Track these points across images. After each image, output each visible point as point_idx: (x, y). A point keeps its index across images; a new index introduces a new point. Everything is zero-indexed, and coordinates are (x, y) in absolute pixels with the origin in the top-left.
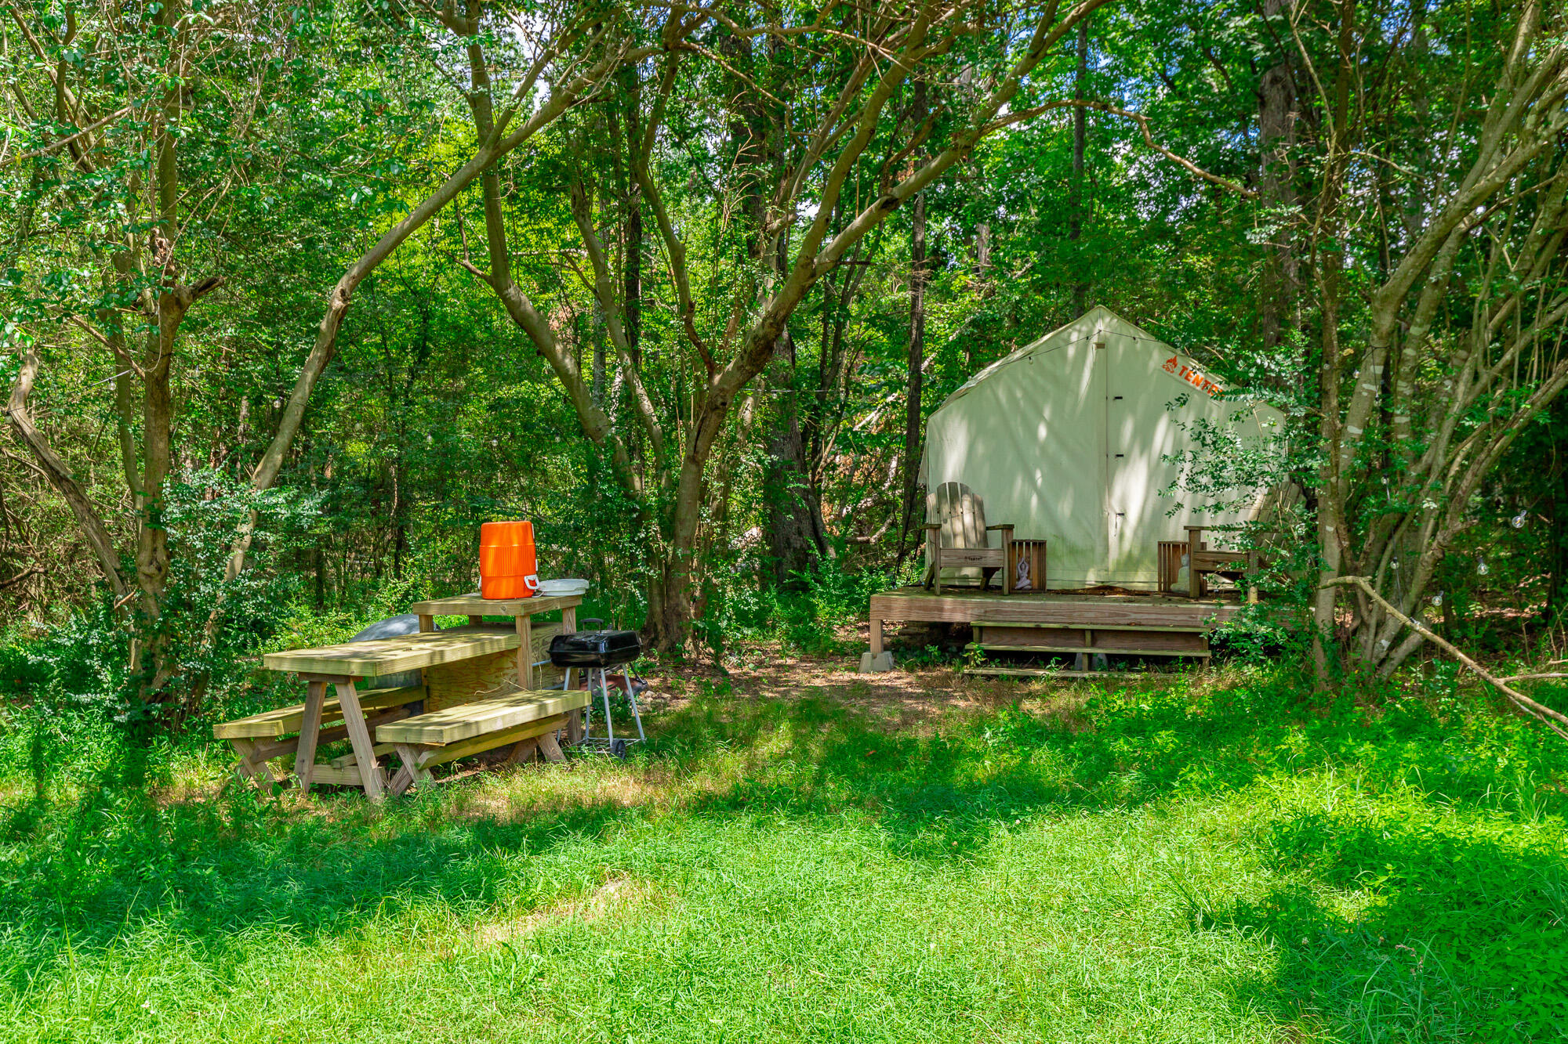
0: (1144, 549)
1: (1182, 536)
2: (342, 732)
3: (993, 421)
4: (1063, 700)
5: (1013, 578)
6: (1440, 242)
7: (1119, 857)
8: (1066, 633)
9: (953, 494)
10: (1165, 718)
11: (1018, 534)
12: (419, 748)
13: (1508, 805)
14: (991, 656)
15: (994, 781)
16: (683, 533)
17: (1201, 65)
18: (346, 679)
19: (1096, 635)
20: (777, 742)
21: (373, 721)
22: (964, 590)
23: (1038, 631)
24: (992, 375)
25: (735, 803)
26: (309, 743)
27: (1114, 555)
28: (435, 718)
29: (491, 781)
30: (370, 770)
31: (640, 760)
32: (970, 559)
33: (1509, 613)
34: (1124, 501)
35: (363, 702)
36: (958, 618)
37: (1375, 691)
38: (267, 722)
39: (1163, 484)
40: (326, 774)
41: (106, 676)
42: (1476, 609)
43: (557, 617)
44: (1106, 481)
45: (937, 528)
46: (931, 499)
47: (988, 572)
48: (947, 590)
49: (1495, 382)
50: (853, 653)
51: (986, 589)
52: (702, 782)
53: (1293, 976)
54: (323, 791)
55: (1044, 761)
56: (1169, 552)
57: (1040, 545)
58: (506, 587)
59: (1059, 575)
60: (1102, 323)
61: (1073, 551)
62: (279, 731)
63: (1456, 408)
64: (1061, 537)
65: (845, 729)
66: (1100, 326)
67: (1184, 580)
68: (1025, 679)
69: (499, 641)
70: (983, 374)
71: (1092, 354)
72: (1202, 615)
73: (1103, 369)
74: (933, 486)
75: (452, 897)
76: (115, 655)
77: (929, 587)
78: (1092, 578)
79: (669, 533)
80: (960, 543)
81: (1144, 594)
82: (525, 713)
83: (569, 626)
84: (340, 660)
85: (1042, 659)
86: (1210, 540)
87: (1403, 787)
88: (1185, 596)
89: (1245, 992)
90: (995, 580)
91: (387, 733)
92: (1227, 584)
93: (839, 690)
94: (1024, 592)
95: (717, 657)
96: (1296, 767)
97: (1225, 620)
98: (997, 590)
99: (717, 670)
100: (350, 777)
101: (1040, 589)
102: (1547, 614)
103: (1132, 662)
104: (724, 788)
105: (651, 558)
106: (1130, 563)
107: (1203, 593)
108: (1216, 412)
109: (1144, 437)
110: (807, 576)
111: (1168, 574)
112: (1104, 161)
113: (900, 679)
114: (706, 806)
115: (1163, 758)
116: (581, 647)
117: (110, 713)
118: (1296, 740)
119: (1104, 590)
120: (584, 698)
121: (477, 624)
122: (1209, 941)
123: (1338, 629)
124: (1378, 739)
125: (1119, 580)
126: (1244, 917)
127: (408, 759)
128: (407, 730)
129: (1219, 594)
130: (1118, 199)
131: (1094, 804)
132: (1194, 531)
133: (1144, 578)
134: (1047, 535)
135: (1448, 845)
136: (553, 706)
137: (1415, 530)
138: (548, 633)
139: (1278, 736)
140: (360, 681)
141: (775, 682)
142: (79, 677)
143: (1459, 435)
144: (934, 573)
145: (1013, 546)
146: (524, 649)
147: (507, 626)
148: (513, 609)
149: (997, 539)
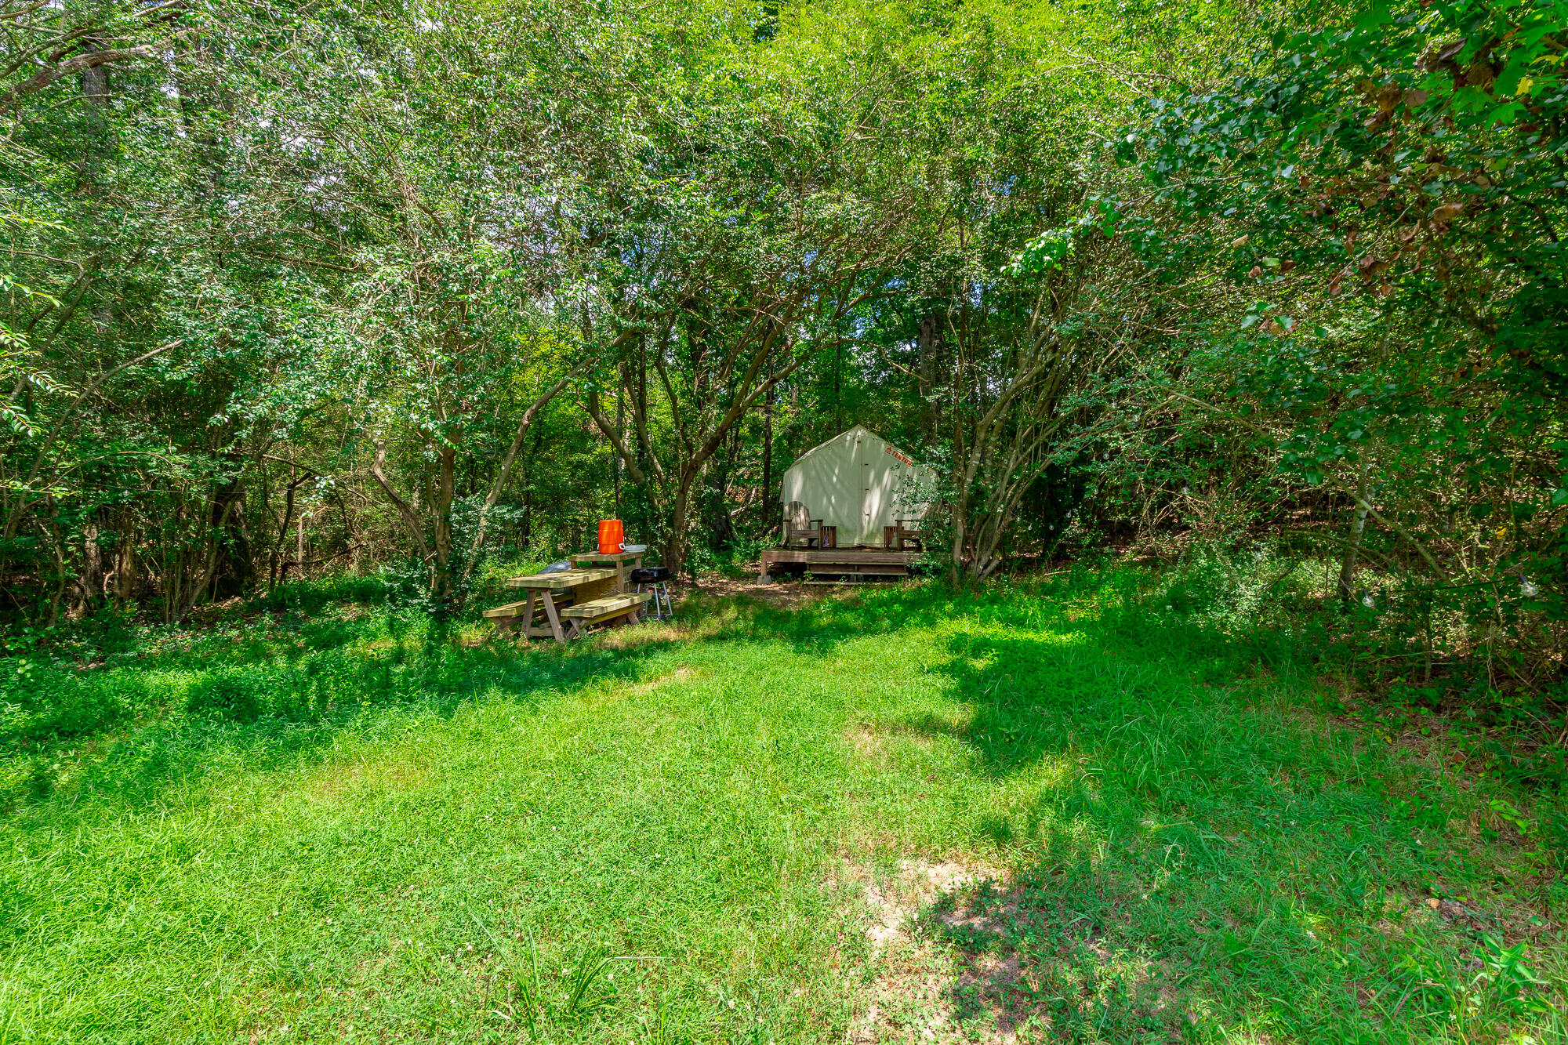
0: (878, 530)
1: (894, 524)
2: (544, 612)
3: (813, 473)
4: (849, 594)
5: (823, 543)
6: (1003, 404)
7: (889, 651)
8: (846, 566)
9: (796, 506)
10: (897, 599)
11: (825, 524)
12: (580, 619)
13: (1035, 627)
14: (816, 577)
15: (830, 626)
16: (677, 524)
17: (890, 312)
18: (546, 590)
19: (860, 567)
20: (731, 613)
21: (558, 608)
22: (802, 549)
23: (835, 566)
24: (813, 455)
25: (722, 638)
26: (529, 619)
27: (865, 532)
28: (587, 605)
29: (611, 632)
30: (557, 629)
31: (674, 622)
32: (803, 534)
33: (1028, 555)
34: (870, 507)
35: (554, 599)
36: (801, 560)
37: (979, 588)
38: (510, 608)
39: (888, 503)
40: (537, 632)
41: (422, 591)
42: (1015, 554)
43: (633, 561)
44: (861, 501)
45: (789, 521)
46: (786, 508)
47: (811, 540)
48: (793, 549)
49: (1025, 460)
50: (754, 576)
51: (810, 548)
52: (701, 631)
53: (965, 688)
54: (536, 639)
55: (849, 618)
56: (889, 530)
57: (834, 529)
58: (611, 548)
59: (842, 541)
60: (860, 432)
61: (847, 531)
62: (514, 614)
63: (1009, 471)
64: (842, 525)
65: (760, 607)
66: (859, 433)
67: (895, 543)
68: (831, 586)
69: (612, 572)
70: (808, 453)
71: (856, 446)
72: (905, 558)
73: (860, 452)
74: (786, 502)
75: (618, 676)
76: (425, 581)
77: (786, 547)
78: (856, 542)
79: (670, 523)
80: (799, 528)
81: (878, 549)
82: (626, 603)
83: (638, 566)
84: (544, 581)
85: (837, 578)
86: (907, 526)
87: (995, 622)
88: (895, 549)
89: (946, 694)
90: (815, 544)
91: (566, 612)
92: (912, 545)
93: (751, 592)
94: (826, 549)
95: (693, 579)
96: (952, 617)
97: (918, 560)
98: (816, 548)
99: (694, 585)
100: (548, 632)
101: (834, 547)
102: (1043, 555)
103: (875, 578)
104: (714, 632)
105: (663, 536)
106: (872, 535)
107: (903, 548)
108: (909, 470)
109: (879, 478)
110: (731, 543)
111: (888, 540)
112: (849, 355)
113: (775, 587)
114: (708, 639)
115: (898, 614)
116: (644, 574)
117: (424, 609)
118: (949, 607)
119: (861, 547)
120: (648, 595)
121: (595, 565)
122: (930, 678)
123: (962, 562)
124: (982, 605)
125: (868, 543)
126: (943, 670)
127: (575, 624)
128: (577, 610)
129: (909, 549)
130: (856, 371)
131: (874, 633)
132: (899, 522)
133: (878, 542)
134: (836, 524)
135: (1015, 642)
136: (636, 600)
137: (993, 520)
138: (630, 569)
139: (942, 606)
140: (553, 591)
141: (722, 589)
142: (409, 591)
143: (1011, 482)
144: (787, 541)
145: (822, 529)
146: (622, 575)
147: (612, 565)
148: (615, 558)
149: (815, 526)
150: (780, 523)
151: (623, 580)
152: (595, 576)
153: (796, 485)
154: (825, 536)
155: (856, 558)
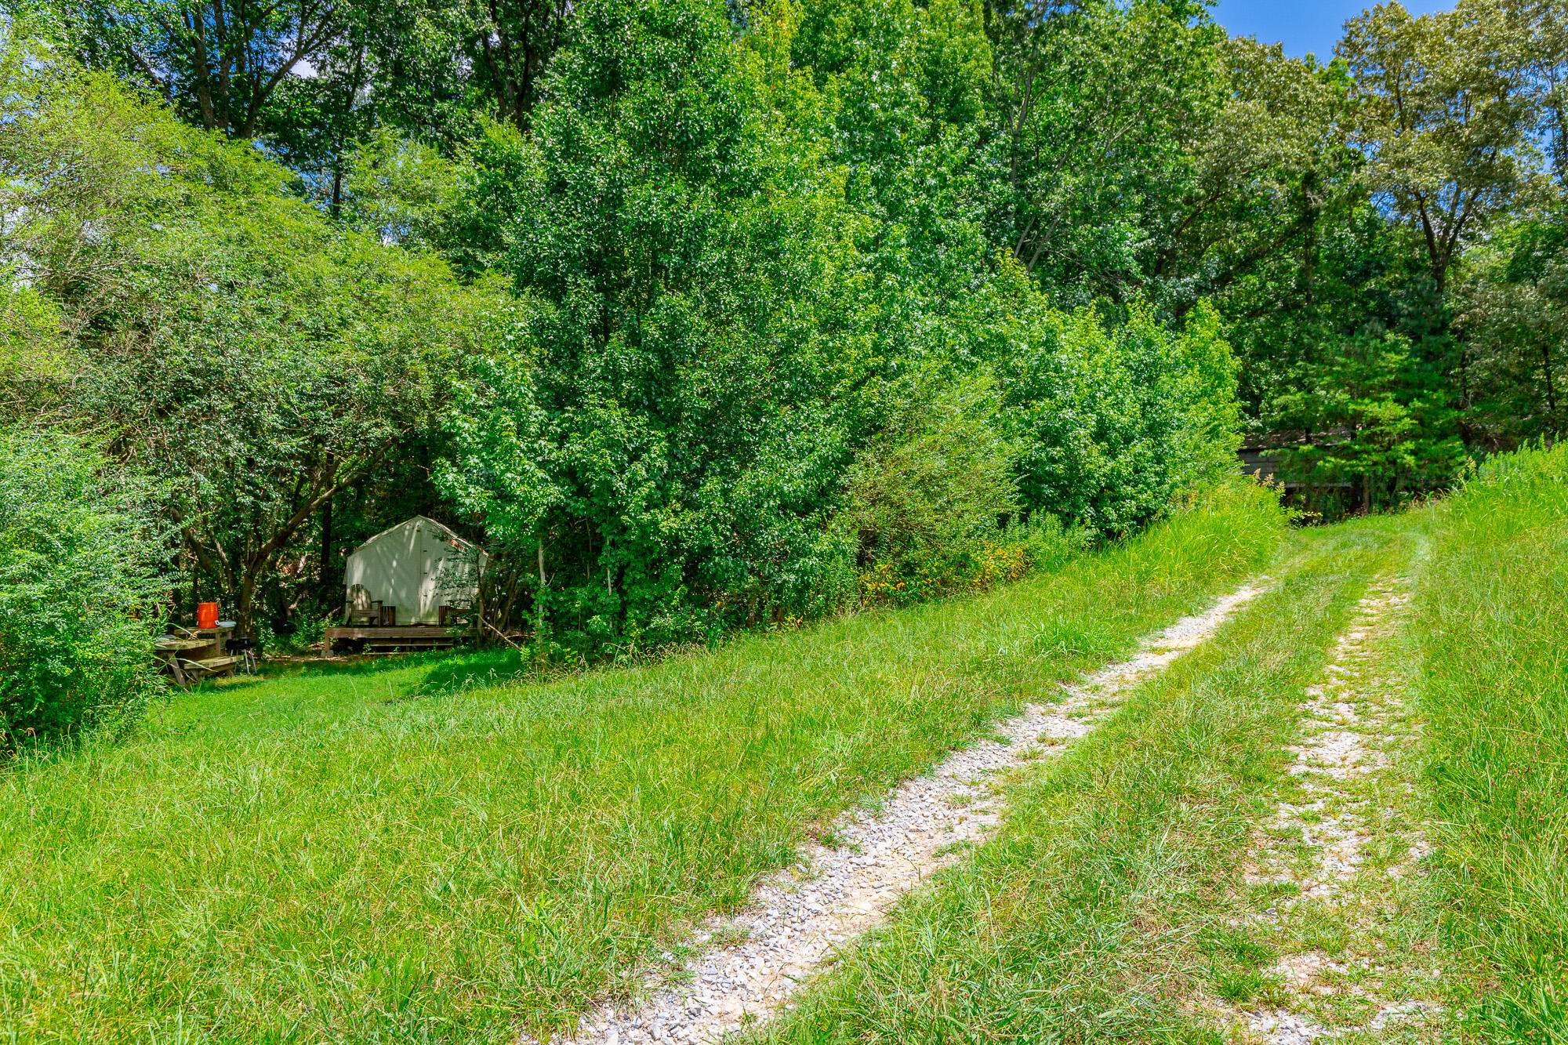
0: (433, 609)
1: (448, 604)
3: (374, 559)
5: (382, 621)
8: (401, 640)
9: (357, 589)
11: (385, 604)
12: (199, 670)
14: (374, 649)
18: (172, 651)
19: (413, 640)
21: (180, 663)
22: (362, 626)
23: (391, 640)
24: (375, 542)
27: (422, 611)
32: (364, 613)
34: (426, 591)
36: (361, 636)
43: (226, 633)
44: (420, 583)
45: (351, 603)
46: (348, 591)
47: (372, 619)
48: (355, 626)
51: (371, 626)
56: (443, 609)
57: (393, 609)
58: (210, 624)
59: (401, 619)
60: (419, 522)
61: (407, 610)
64: (402, 605)
67: (449, 620)
68: (386, 656)
69: (211, 641)
70: (370, 541)
71: (415, 533)
73: (419, 540)
74: (348, 585)
77: (348, 626)
78: (413, 621)
80: (361, 608)
81: (433, 625)
82: (228, 661)
83: (231, 636)
85: (393, 649)
86: (459, 605)
88: (449, 625)
90: (375, 622)
92: (464, 620)
93: (315, 662)
94: (385, 626)
98: (375, 625)
101: (393, 625)
103: (426, 648)
106: (429, 615)
109: (434, 566)
111: (442, 618)
113: (336, 658)
116: (235, 643)
119: (417, 625)
120: (240, 657)
121: (204, 636)
125: (424, 621)
127: (194, 674)
132: (453, 602)
133: (433, 620)
134: (396, 604)
136: (231, 660)
138: (225, 639)
141: (287, 662)
144: (350, 620)
145: (382, 609)
146: (219, 642)
147: (212, 636)
148: (211, 631)
149: (376, 606)
150: (343, 605)
151: (219, 648)
152: (203, 643)
153: (357, 571)
154: (385, 614)
155: (409, 634)
